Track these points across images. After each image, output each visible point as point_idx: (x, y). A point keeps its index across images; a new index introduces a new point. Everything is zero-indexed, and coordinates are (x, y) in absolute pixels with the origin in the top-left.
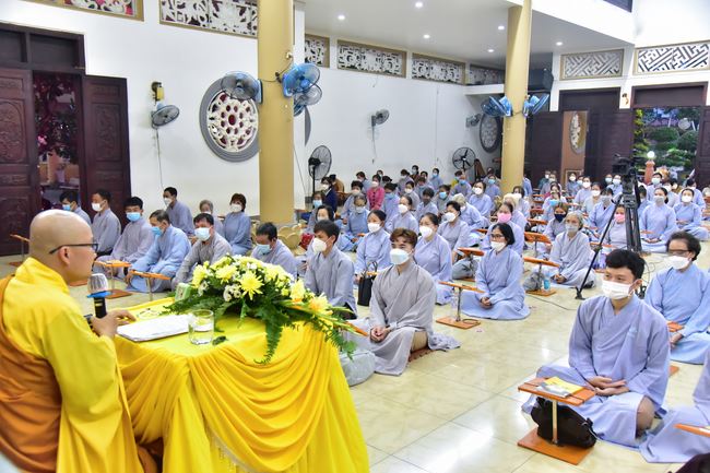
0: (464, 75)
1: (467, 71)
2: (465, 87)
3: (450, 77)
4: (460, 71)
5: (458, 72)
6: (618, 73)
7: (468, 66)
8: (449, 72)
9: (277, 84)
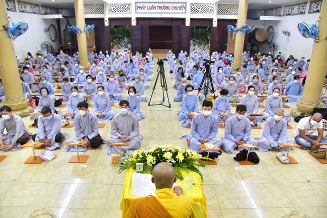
0: (40, 10)
1: (41, 8)
2: (41, 15)
3: (34, 11)
4: (38, 8)
5: (37, 8)
6: (103, 12)
7: (40, 6)
8: (33, 9)
9: (4, 31)
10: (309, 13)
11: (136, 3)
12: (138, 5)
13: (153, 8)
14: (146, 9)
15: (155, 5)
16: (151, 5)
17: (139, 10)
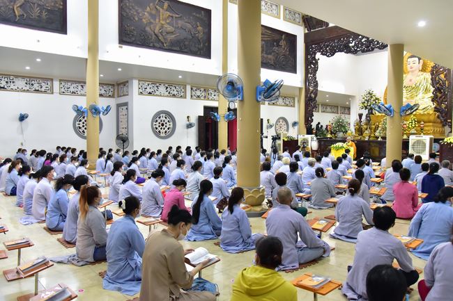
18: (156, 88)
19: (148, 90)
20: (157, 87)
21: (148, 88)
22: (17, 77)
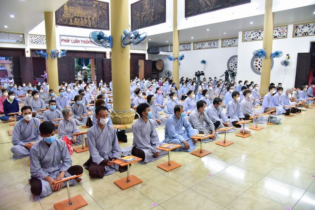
10: (194, 49)
11: (60, 35)
12: (62, 38)
13: (77, 41)
14: (70, 42)
15: (78, 39)
16: (75, 38)
17: (63, 43)
18: (258, 34)
19: (252, 37)
20: (260, 33)
21: (252, 35)
22: (205, 41)
